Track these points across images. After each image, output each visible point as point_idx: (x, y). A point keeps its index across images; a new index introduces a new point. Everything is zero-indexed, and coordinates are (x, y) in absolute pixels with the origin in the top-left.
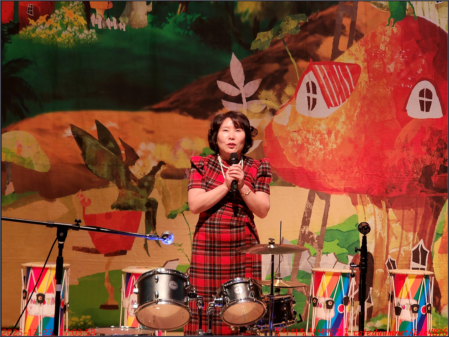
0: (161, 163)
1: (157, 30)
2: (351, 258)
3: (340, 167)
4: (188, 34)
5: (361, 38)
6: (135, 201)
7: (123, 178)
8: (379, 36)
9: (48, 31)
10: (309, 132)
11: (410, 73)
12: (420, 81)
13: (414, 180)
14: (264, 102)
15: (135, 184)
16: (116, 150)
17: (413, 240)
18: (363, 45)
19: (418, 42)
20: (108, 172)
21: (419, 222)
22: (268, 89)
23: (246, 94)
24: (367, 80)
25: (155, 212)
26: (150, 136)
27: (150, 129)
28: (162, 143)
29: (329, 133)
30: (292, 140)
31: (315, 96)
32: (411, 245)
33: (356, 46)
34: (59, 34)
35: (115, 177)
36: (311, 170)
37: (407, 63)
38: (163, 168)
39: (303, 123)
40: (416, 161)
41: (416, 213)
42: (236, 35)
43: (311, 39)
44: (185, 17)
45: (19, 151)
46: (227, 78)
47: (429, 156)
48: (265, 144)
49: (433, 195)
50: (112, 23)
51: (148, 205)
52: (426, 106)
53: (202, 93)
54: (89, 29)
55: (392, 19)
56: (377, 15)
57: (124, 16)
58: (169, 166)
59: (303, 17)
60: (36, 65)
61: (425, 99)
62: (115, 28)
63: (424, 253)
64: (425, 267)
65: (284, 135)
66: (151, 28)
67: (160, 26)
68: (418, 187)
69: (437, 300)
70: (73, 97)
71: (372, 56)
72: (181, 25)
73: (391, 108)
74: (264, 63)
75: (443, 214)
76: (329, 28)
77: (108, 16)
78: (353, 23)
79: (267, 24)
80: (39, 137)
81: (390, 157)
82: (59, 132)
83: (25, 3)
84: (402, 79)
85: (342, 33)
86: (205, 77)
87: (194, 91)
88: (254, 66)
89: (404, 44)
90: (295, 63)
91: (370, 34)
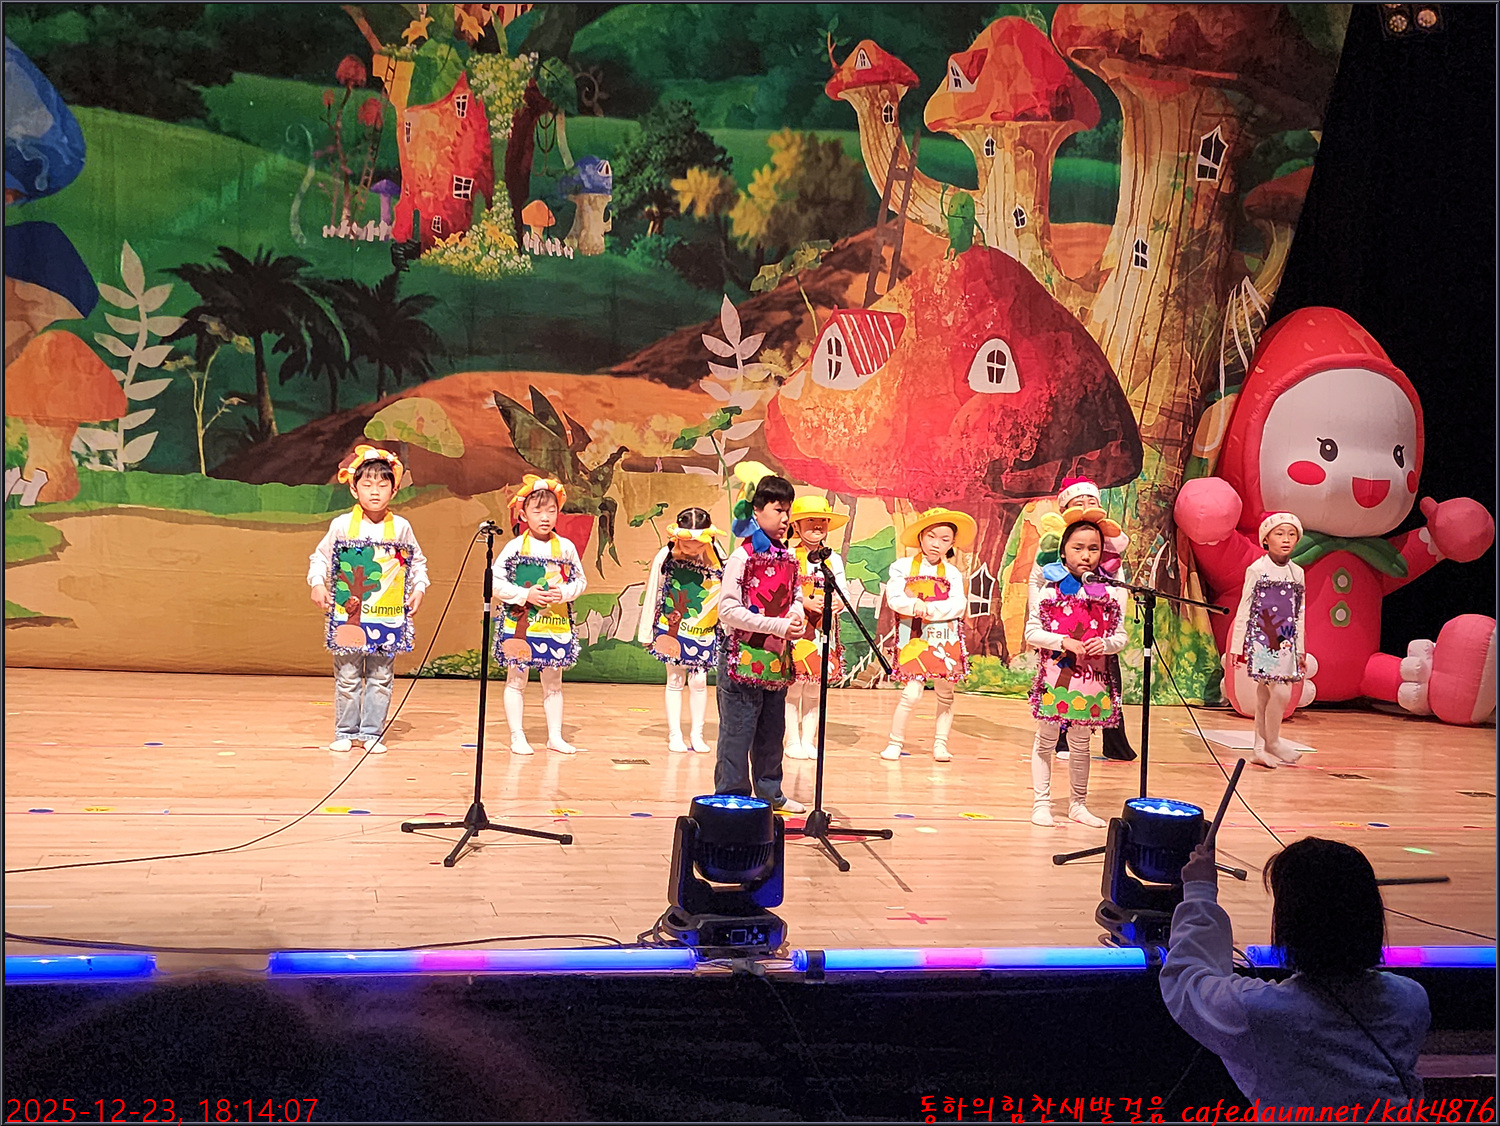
0: (623, 449)
1: (617, 259)
3: (871, 461)
4: (661, 266)
5: (907, 276)
6: (585, 501)
7: (569, 469)
8: (933, 274)
9: (461, 256)
10: (829, 409)
11: (976, 327)
12: (988, 339)
13: (976, 479)
14: (768, 366)
15: (585, 478)
16: (559, 429)
17: (973, 564)
18: (911, 287)
19: (987, 283)
20: (547, 458)
22: (773, 348)
23: (743, 355)
24: (914, 337)
25: (612, 518)
26: (607, 410)
27: (608, 401)
28: (624, 422)
29: (858, 411)
30: (805, 421)
31: (839, 359)
33: (899, 287)
34: (478, 260)
35: (558, 466)
36: (830, 463)
37: (972, 314)
38: (624, 456)
39: (820, 396)
40: (980, 453)
42: (730, 268)
43: (837, 276)
44: (659, 240)
45: (420, 427)
46: (715, 331)
47: (998, 446)
48: (767, 426)
49: (1003, 501)
50: (553, 247)
51: (603, 507)
52: (996, 376)
53: (681, 352)
54: (520, 254)
55: (952, 250)
56: (932, 243)
57: (572, 236)
58: (633, 453)
59: (826, 244)
60: (445, 304)
61: (996, 366)
62: (559, 254)
63: (988, 582)
64: (989, 602)
65: (794, 414)
66: (609, 256)
67: (622, 254)
68: (981, 489)
69: (1000, 650)
70: (498, 352)
71: (922, 302)
72: (652, 252)
73: (946, 377)
74: (769, 310)
75: (1018, 528)
76: (861, 261)
77: (548, 237)
78: (897, 255)
79: (775, 253)
80: (449, 408)
81: (943, 447)
82: (478, 401)
83: (430, 215)
84: (963, 337)
85: (880, 269)
86: (686, 328)
87: (669, 348)
88: (755, 314)
89: (968, 286)
90: (812, 312)
91: (920, 270)
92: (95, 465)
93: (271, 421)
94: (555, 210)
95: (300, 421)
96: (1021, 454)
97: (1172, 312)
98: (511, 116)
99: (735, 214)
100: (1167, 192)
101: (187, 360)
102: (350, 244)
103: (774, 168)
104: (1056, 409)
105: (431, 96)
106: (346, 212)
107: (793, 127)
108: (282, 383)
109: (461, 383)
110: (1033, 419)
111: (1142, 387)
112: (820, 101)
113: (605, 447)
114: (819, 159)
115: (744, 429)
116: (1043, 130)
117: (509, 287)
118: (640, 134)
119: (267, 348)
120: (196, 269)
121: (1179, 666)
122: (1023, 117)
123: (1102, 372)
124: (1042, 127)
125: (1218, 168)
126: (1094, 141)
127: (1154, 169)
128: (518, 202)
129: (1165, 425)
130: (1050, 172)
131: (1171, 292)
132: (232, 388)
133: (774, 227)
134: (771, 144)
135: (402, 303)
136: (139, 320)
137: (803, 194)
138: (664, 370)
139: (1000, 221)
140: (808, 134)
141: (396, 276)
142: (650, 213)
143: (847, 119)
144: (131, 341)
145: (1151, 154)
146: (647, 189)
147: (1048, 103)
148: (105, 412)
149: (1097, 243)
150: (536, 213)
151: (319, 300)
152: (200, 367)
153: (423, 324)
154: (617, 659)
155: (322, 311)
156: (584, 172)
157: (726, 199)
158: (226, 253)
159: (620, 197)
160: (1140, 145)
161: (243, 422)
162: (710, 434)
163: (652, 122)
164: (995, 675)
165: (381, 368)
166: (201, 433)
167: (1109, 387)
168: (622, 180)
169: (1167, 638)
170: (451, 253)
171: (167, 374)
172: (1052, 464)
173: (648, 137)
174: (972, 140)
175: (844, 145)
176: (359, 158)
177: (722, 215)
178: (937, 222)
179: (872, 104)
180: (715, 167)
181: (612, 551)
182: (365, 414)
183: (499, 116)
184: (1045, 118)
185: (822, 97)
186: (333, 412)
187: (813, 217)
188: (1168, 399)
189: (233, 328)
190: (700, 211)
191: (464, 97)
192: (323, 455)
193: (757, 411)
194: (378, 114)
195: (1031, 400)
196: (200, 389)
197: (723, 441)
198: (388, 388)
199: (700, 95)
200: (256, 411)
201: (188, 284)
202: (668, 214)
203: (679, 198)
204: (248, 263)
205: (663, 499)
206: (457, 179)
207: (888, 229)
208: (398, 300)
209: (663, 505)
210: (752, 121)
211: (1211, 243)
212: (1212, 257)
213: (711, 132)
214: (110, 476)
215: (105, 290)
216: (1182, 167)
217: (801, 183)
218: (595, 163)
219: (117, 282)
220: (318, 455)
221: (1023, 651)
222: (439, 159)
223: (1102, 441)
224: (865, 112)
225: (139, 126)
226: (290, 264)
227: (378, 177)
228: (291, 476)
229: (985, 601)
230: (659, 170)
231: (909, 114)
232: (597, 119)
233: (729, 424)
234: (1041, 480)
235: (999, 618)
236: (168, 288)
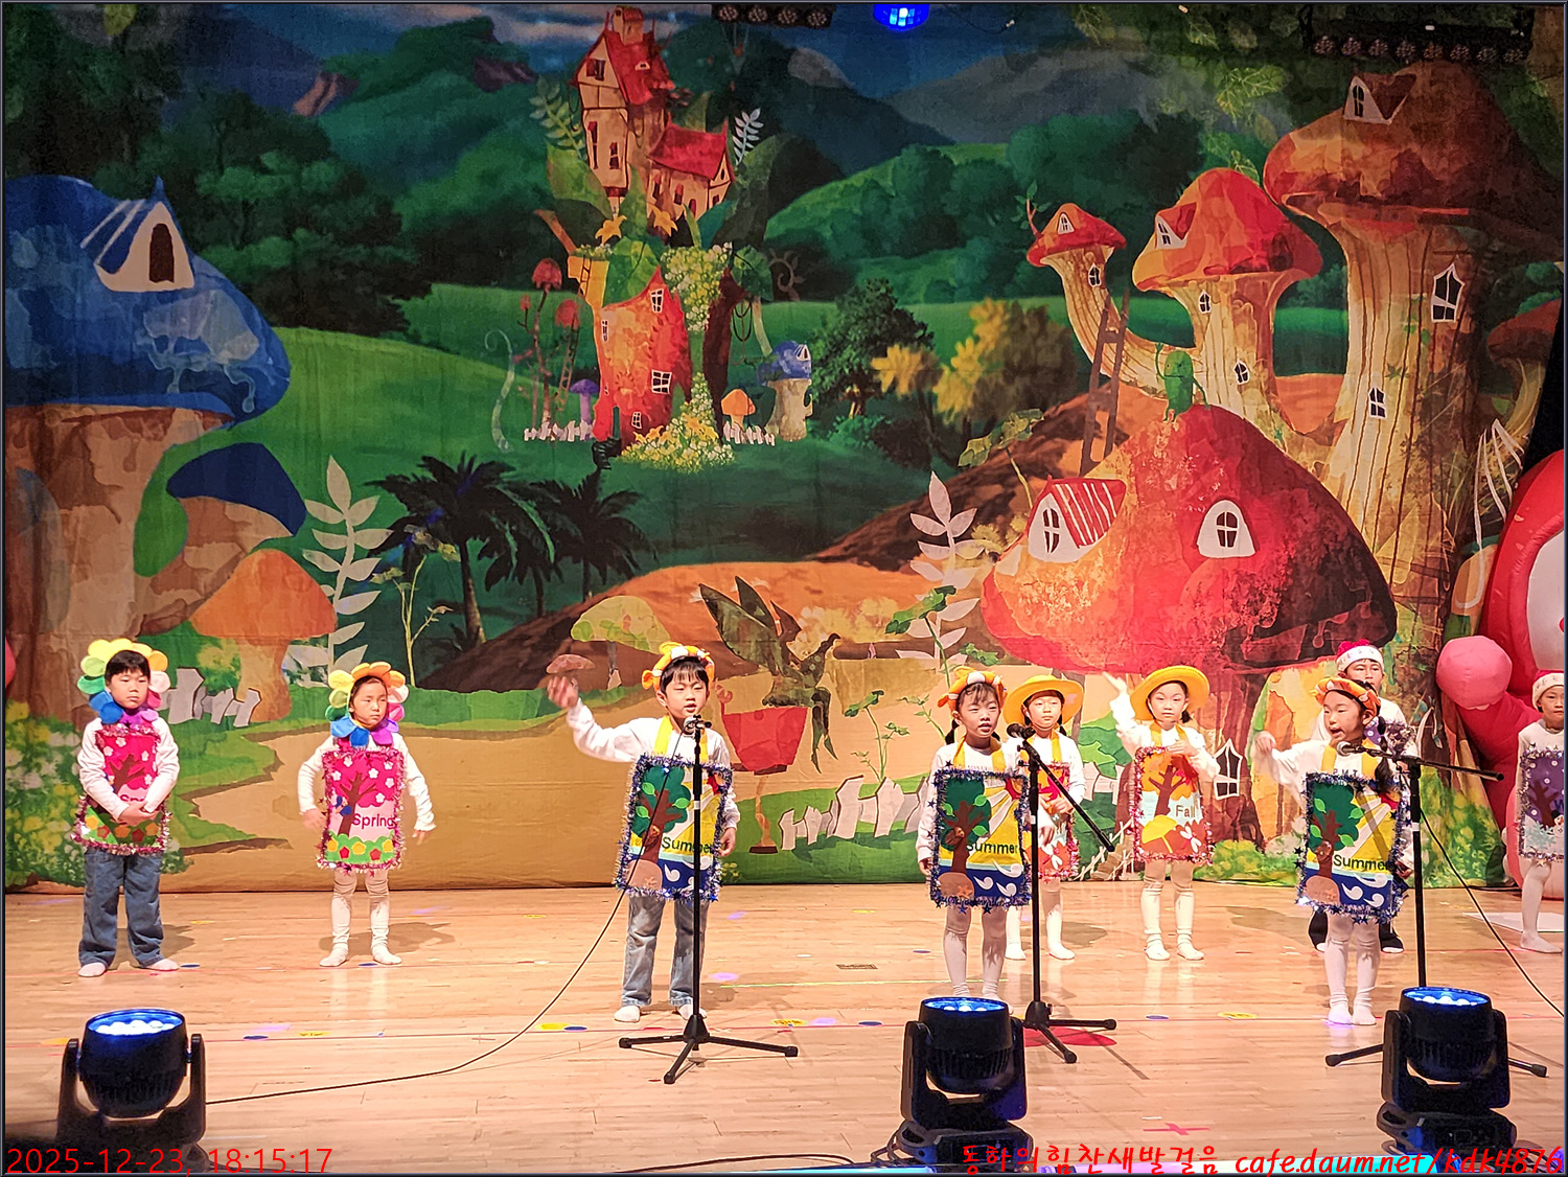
0: (834, 637)
1: (820, 443)
2: (1120, 770)
3: (1098, 636)
4: (865, 447)
5: (1123, 441)
6: (797, 693)
7: (779, 660)
9: (662, 451)
10: (1049, 584)
11: (1202, 490)
12: (1216, 501)
13: (1214, 649)
14: (981, 542)
15: (796, 668)
16: (767, 620)
17: (1216, 742)
18: (1129, 452)
19: (1212, 443)
20: (756, 651)
21: (1224, 713)
22: (986, 523)
23: (954, 533)
24: (1135, 503)
25: (826, 708)
26: (816, 597)
27: (817, 588)
28: (834, 608)
29: (1080, 585)
30: (1024, 597)
31: (1056, 530)
32: (1213, 748)
33: (1116, 452)
34: (679, 454)
35: (768, 659)
36: (1054, 640)
37: (1196, 476)
38: (836, 643)
39: (1039, 571)
40: (1216, 621)
41: (1219, 700)
42: (937, 445)
43: (1049, 446)
44: (861, 421)
45: (627, 625)
46: (924, 510)
47: (1234, 614)
48: (984, 604)
49: (1244, 672)
50: (754, 435)
51: (816, 698)
52: (1227, 539)
53: (889, 533)
54: (721, 444)
55: (1171, 410)
56: (1149, 406)
57: (772, 424)
58: (845, 641)
59: (1036, 413)
60: (648, 500)
61: (1227, 529)
62: (760, 442)
63: (1234, 760)
64: (1237, 781)
65: (1011, 591)
66: (811, 440)
67: (824, 437)
68: (1220, 661)
69: (1254, 831)
70: (701, 544)
71: (1141, 467)
72: (855, 433)
73: (1173, 543)
74: (978, 485)
75: (1263, 701)
76: (1075, 428)
77: (749, 425)
78: (1112, 420)
79: (982, 427)
80: (655, 604)
81: (1175, 617)
82: (684, 595)
83: (628, 410)
84: (1188, 500)
85: (1095, 435)
86: (892, 509)
87: (878, 530)
88: (966, 489)
89: (1191, 447)
90: (1025, 484)
91: (1138, 434)
92: (306, 682)
93: (478, 628)
94: (755, 397)
95: (506, 626)
96: (1261, 621)
97: (1416, 461)
98: (707, 307)
99: (939, 389)
100: (1402, 335)
101: (395, 572)
102: (552, 446)
103: (977, 339)
104: (1297, 572)
105: (627, 293)
106: (546, 414)
107: (995, 298)
108: (488, 589)
109: (666, 577)
110: (1272, 583)
111: (1390, 543)
112: (1022, 268)
113: (816, 636)
114: (1023, 328)
115: (958, 610)
116: (1261, 282)
117: (712, 478)
118: (839, 315)
119: (472, 557)
120: (401, 479)
121: (1455, 844)
122: (1239, 269)
123: (1343, 529)
124: (1259, 278)
125: (1455, 308)
126: (1317, 289)
127: (1384, 313)
128: (717, 392)
129: (1418, 582)
130: (1272, 324)
131: (1413, 440)
132: (439, 597)
133: (980, 399)
134: (973, 316)
135: (605, 501)
136: (346, 534)
137: (1008, 364)
138: (873, 552)
139: (1221, 378)
140: (1011, 302)
141: (596, 475)
142: (851, 394)
143: (1051, 284)
144: (339, 556)
145: (1380, 298)
146: (847, 371)
147: (1264, 254)
148: (314, 630)
149: (1330, 394)
150: (736, 402)
151: (521, 503)
152: (408, 578)
153: (626, 520)
154: (840, 858)
155: (526, 514)
156: (783, 358)
157: (929, 375)
158: (430, 462)
159: (819, 380)
160: (1368, 289)
161: (451, 630)
162: (924, 616)
163: (850, 303)
164: (1250, 861)
165: (586, 565)
166: (410, 644)
167: (1352, 546)
168: (823, 363)
169: (1440, 813)
170: (650, 449)
171: (375, 587)
172: (1296, 630)
173: (847, 317)
174: (1186, 297)
175: (1049, 311)
176: (557, 360)
177: (925, 391)
178: (1153, 384)
179: (1077, 267)
180: (916, 343)
181: (828, 744)
182: (572, 615)
183: (694, 309)
184: (1263, 269)
185: (1023, 264)
186: (540, 615)
187: (1020, 388)
188: (1420, 555)
189: (437, 536)
190: (903, 389)
191: (660, 293)
192: (531, 660)
193: (973, 590)
194: (575, 315)
195: (1269, 563)
196: (407, 597)
197: (938, 622)
198: (594, 588)
199: (897, 272)
200: (463, 617)
201: (393, 495)
202: (871, 394)
203: (881, 376)
204: (452, 471)
205: (878, 685)
206: (656, 374)
207: (1101, 394)
208: (602, 499)
209: (878, 693)
210: (952, 294)
211: (1454, 387)
212: (1456, 401)
213: (910, 309)
214: (322, 692)
215: (312, 507)
216: (1416, 309)
217: (1006, 352)
218: (793, 348)
219: (324, 498)
220: (526, 660)
221: (1279, 834)
222: (637, 356)
223: (1350, 601)
224: (1070, 277)
225: (341, 343)
226: (494, 468)
227: (576, 379)
228: (499, 683)
229: (1233, 781)
230: (859, 350)
231: (1117, 275)
232: (793, 304)
233: (944, 602)
234: (1284, 647)
235: (1250, 798)
236: (373, 501)
